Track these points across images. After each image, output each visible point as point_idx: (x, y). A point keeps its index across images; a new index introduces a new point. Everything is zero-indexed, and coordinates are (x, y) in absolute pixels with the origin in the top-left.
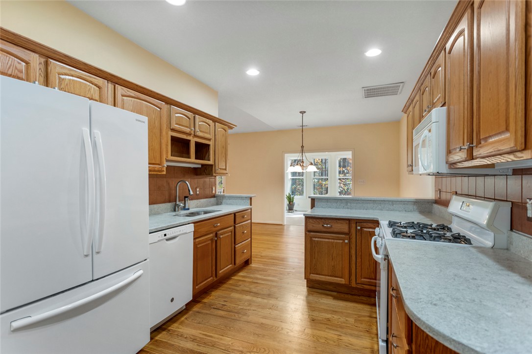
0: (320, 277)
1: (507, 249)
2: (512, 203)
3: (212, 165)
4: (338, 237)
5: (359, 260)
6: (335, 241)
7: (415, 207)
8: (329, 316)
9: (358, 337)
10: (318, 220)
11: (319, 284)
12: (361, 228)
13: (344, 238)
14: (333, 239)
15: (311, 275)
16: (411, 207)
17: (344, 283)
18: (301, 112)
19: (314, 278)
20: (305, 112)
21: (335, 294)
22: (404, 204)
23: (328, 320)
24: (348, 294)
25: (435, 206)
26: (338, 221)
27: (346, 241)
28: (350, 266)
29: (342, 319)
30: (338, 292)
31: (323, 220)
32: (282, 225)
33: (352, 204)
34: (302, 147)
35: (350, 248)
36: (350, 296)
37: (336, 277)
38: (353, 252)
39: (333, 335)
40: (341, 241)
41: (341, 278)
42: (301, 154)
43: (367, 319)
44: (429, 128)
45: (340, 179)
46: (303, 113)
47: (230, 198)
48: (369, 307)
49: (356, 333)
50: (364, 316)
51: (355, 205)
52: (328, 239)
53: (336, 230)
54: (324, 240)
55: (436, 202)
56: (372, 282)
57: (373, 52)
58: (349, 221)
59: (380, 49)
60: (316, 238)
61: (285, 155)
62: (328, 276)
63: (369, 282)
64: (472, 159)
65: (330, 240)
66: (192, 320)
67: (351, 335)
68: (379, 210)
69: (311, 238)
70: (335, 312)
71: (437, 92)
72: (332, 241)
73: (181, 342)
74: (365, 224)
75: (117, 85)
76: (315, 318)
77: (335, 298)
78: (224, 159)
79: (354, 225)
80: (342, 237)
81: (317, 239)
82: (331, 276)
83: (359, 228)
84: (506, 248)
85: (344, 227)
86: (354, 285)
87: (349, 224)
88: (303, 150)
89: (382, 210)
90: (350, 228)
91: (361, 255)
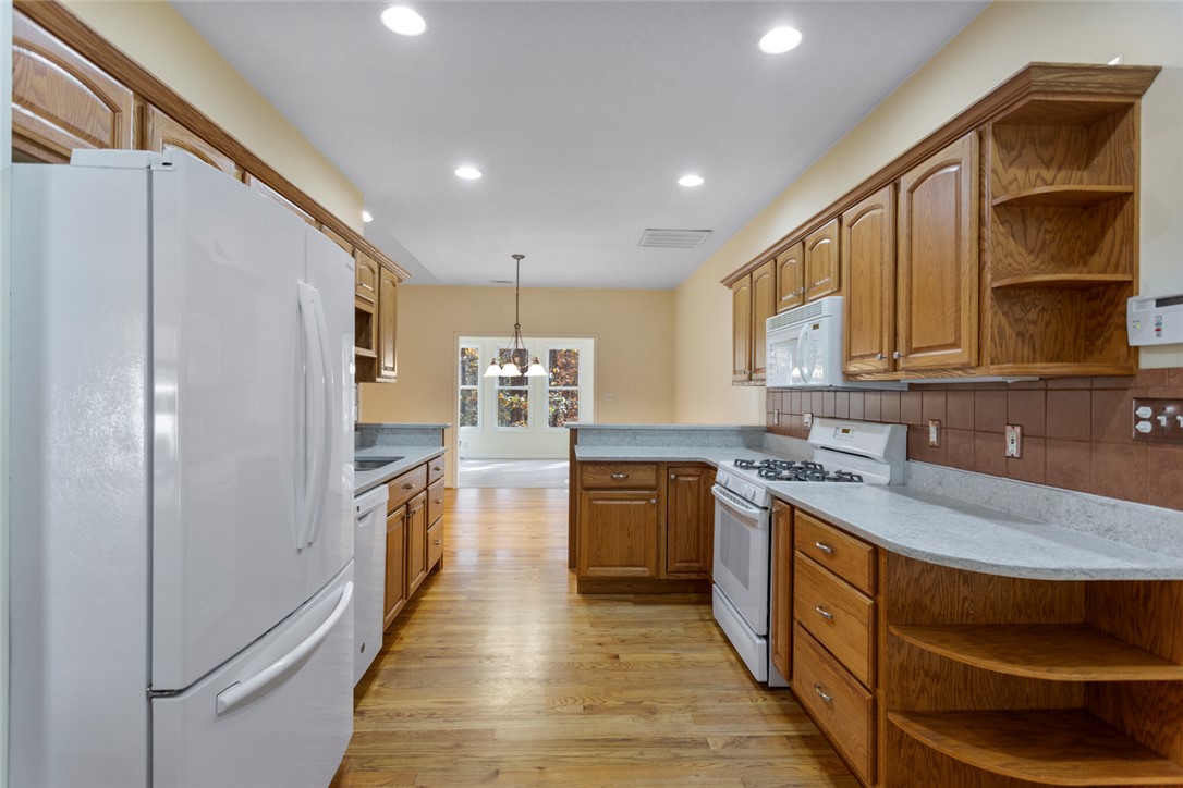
0: (606, 571)
1: (903, 485)
2: (908, 425)
3: (374, 359)
4: (639, 495)
5: (671, 532)
6: (634, 502)
7: (740, 439)
8: (643, 631)
9: (702, 650)
10: (603, 467)
11: (601, 585)
12: (677, 476)
13: (647, 495)
14: (630, 500)
15: (591, 568)
16: (735, 439)
17: (648, 574)
18: (514, 256)
19: (595, 574)
20: (523, 257)
21: (632, 596)
22: (725, 435)
23: (645, 636)
24: (651, 593)
25: (770, 436)
26: (639, 467)
27: (653, 501)
28: (658, 545)
29: (666, 631)
30: (634, 593)
31: (613, 467)
32: (450, 489)
33: (644, 438)
34: (517, 326)
35: (659, 513)
36: (657, 597)
37: (634, 566)
38: (663, 519)
39: (666, 656)
40: (643, 502)
41: (644, 566)
42: (514, 339)
43: (701, 623)
44: (815, 322)
45: (550, 391)
46: (518, 257)
47: (395, 430)
48: (693, 607)
49: (695, 645)
50: (694, 621)
51: (649, 438)
52: (621, 499)
53: (634, 483)
54: (614, 502)
55: (770, 430)
56: (692, 567)
57: (691, 180)
58: (656, 465)
59: (702, 176)
60: (599, 499)
61: (461, 339)
62: (621, 566)
63: (688, 567)
64: (895, 370)
65: (625, 502)
66: (398, 684)
67: (692, 650)
68: (687, 445)
69: (590, 500)
70: (649, 624)
71: (822, 272)
72: (629, 502)
73: (406, 725)
74: (681, 470)
75: (248, 174)
76: (623, 638)
77: (636, 603)
78: (392, 347)
79: (664, 473)
80: (644, 495)
81: (601, 502)
82: (625, 566)
83: (673, 476)
84: (901, 482)
85: (648, 477)
86: (663, 576)
87: (657, 471)
88: (517, 331)
89: (691, 446)
90: (658, 479)
91: (676, 524)
